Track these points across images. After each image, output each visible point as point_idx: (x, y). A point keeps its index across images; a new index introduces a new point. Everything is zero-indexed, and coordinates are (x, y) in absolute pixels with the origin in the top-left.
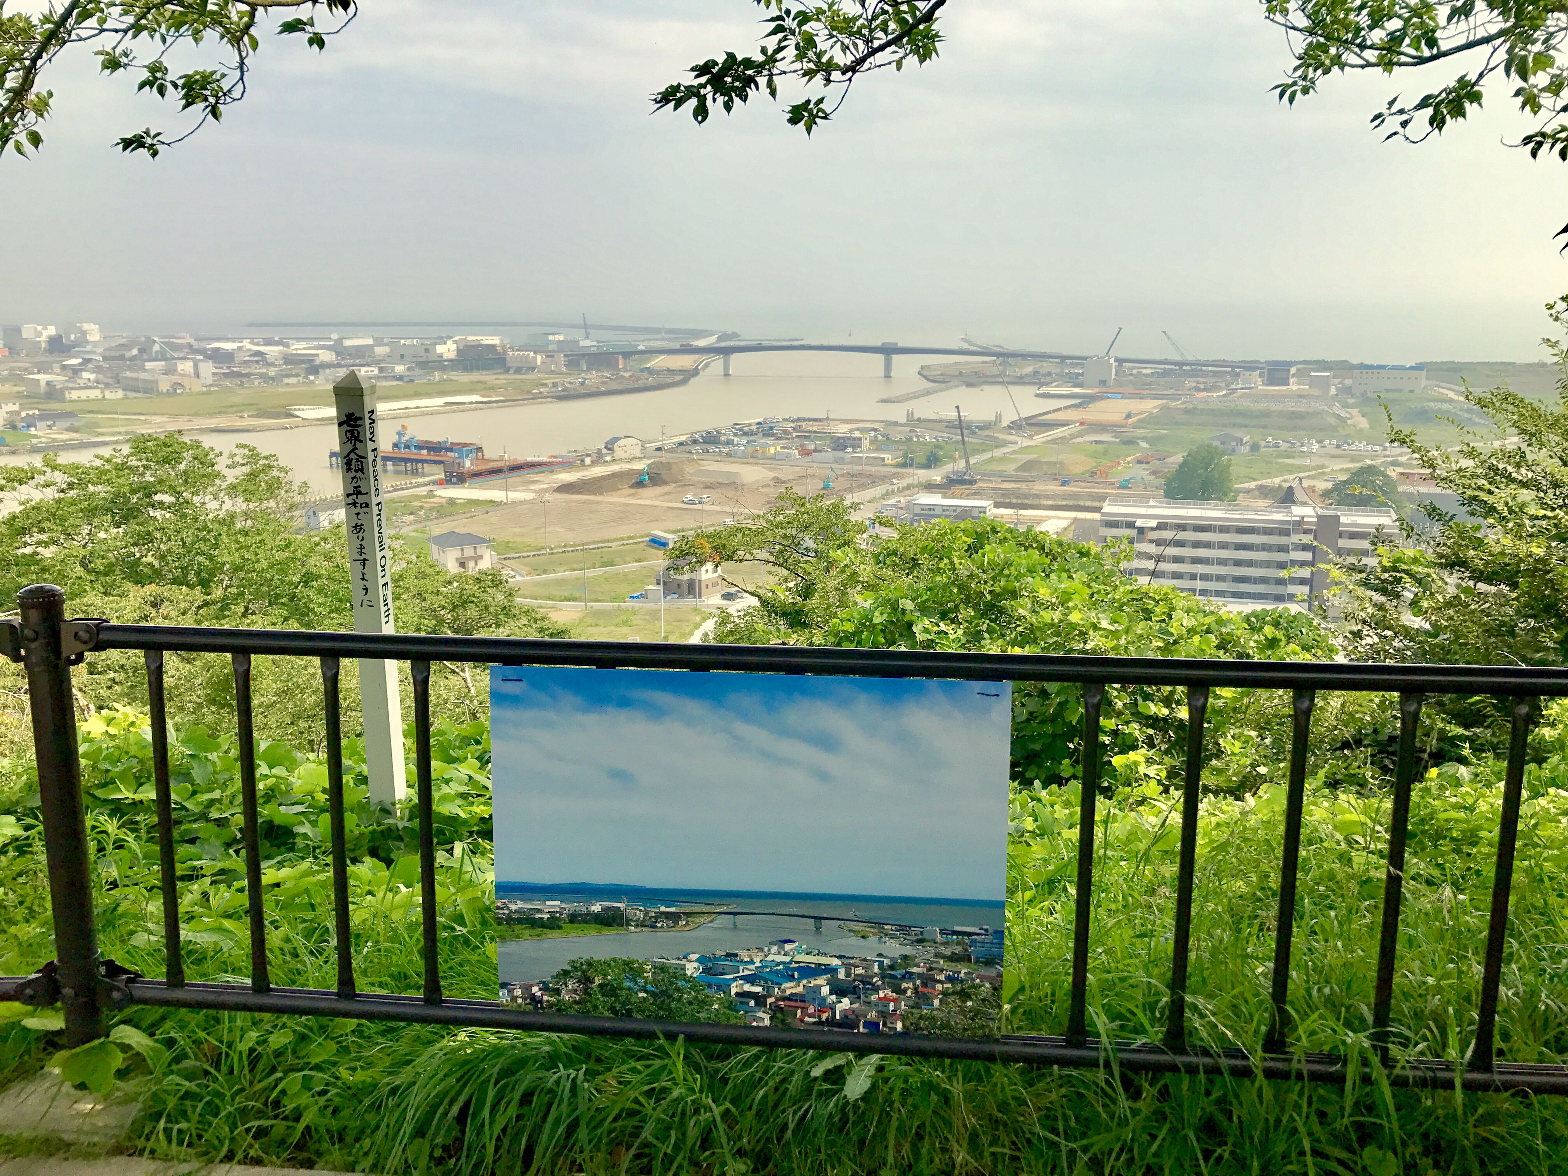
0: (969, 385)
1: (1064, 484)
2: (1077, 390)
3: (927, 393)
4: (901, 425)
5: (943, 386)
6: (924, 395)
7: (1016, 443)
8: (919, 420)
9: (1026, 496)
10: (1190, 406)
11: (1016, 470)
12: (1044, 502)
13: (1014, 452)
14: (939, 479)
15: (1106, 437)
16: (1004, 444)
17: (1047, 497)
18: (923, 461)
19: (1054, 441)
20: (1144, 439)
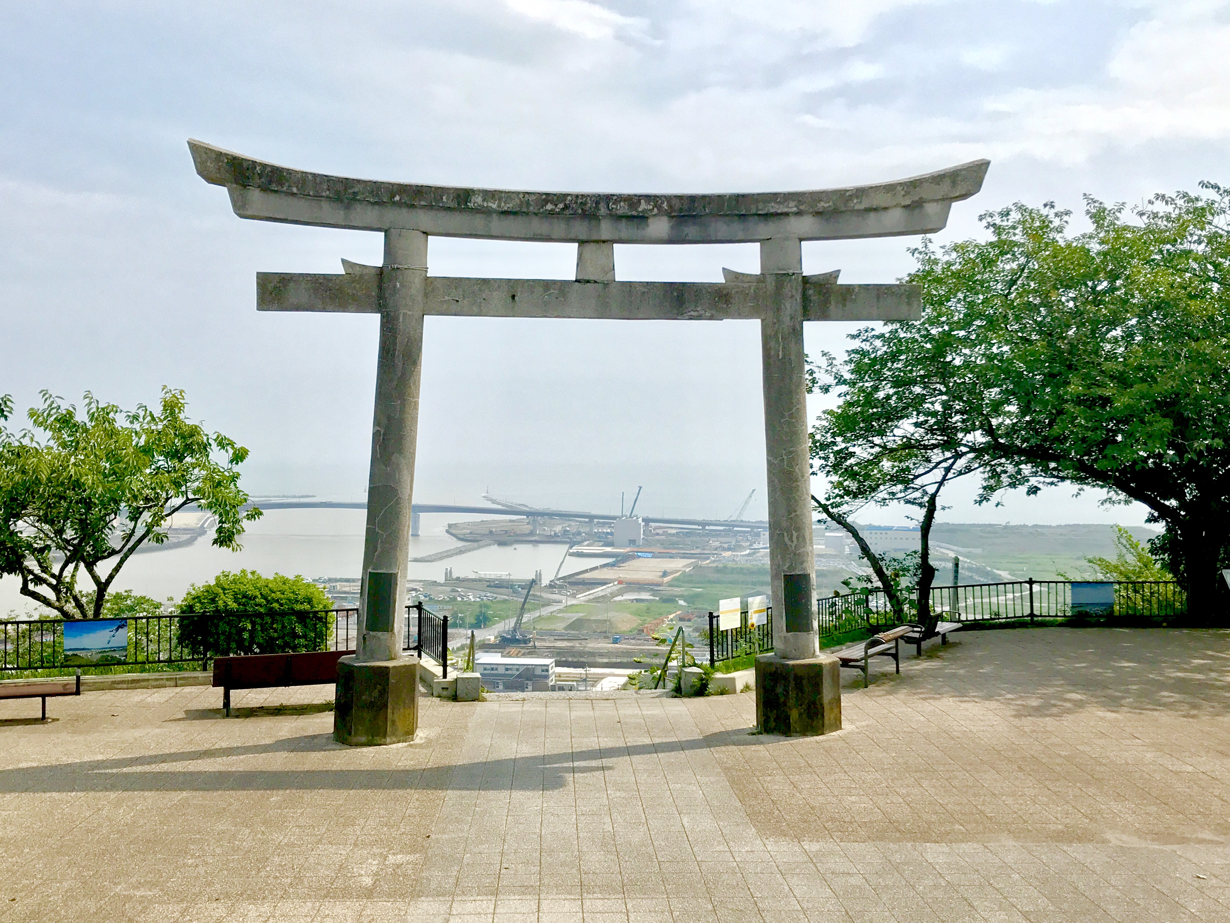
0: (502, 544)
1: (615, 641)
2: (609, 549)
3: (460, 552)
4: (441, 585)
5: (475, 545)
6: (457, 554)
7: (560, 602)
8: (458, 579)
9: (581, 654)
10: (721, 565)
11: (566, 628)
12: (600, 660)
13: (560, 611)
14: (492, 638)
15: (645, 596)
16: (548, 603)
17: (601, 655)
18: (473, 621)
19: (597, 600)
20: (682, 597)
